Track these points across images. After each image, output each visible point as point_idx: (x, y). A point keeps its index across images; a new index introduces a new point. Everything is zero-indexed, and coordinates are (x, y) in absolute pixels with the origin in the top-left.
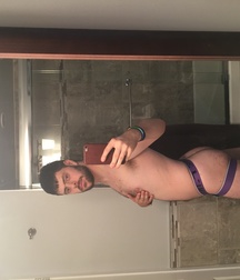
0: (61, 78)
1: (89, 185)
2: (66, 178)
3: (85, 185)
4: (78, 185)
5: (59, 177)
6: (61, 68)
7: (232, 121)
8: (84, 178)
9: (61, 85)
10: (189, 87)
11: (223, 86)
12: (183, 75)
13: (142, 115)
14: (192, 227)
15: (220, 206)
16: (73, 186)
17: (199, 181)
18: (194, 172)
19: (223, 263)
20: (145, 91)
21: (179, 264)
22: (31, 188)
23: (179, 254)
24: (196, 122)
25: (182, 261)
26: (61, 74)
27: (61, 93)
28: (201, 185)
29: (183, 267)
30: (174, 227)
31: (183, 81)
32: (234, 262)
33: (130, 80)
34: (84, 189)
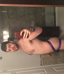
0: (8, 14)
1: (17, 49)
2: (10, 46)
5: (7, 45)
6: (8, 11)
7: (56, 26)
8: (15, 46)
9: (8, 16)
10: (44, 16)
11: (54, 16)
13: (31, 24)
16: (12, 49)
17: (52, 45)
18: (50, 43)
19: (54, 64)
20: (32, 17)
23: (42, 62)
24: (46, 26)
25: (43, 64)
26: (8, 12)
27: (8, 18)
31: (43, 14)
32: (57, 63)
33: (28, 14)
34: (15, 50)
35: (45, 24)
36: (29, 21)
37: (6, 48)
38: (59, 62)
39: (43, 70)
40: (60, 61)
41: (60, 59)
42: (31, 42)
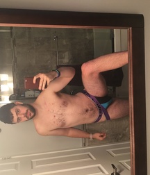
1: (32, 114)
2: (17, 112)
3: (30, 114)
4: (26, 115)
5: (13, 111)
8: (29, 111)
9: (12, 40)
10: (91, 41)
11: (111, 41)
12: (87, 34)
16: (23, 116)
20: (64, 43)
21: (87, 144)
23: (87, 139)
27: (12, 44)
29: (89, 146)
31: (88, 37)
32: (117, 141)
33: (57, 37)
34: (30, 117)
36: (59, 52)
37: (13, 117)
38: (121, 138)
39: (88, 155)
40: (124, 135)
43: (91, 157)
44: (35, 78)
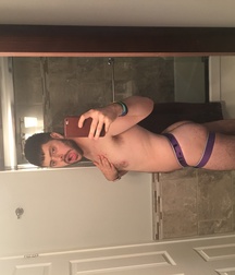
4: (64, 158)
5: (46, 149)
7: (211, 100)
10: (170, 64)
11: (203, 64)
14: (174, 202)
15: (200, 181)
16: (59, 159)
17: (180, 154)
18: (175, 145)
19: (202, 234)
20: (126, 67)
21: (161, 236)
22: (16, 168)
23: (161, 227)
25: (164, 233)
27: (42, 70)
28: (183, 157)
29: (165, 239)
30: (156, 203)
32: (213, 233)
33: (113, 59)
35: (173, 92)
36: (116, 82)
38: (219, 228)
39: (164, 256)
40: (224, 223)
41: (225, 219)
42: (116, 138)
43: (167, 260)
44: (82, 119)
